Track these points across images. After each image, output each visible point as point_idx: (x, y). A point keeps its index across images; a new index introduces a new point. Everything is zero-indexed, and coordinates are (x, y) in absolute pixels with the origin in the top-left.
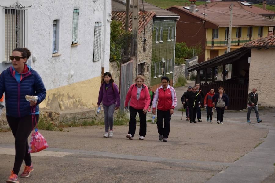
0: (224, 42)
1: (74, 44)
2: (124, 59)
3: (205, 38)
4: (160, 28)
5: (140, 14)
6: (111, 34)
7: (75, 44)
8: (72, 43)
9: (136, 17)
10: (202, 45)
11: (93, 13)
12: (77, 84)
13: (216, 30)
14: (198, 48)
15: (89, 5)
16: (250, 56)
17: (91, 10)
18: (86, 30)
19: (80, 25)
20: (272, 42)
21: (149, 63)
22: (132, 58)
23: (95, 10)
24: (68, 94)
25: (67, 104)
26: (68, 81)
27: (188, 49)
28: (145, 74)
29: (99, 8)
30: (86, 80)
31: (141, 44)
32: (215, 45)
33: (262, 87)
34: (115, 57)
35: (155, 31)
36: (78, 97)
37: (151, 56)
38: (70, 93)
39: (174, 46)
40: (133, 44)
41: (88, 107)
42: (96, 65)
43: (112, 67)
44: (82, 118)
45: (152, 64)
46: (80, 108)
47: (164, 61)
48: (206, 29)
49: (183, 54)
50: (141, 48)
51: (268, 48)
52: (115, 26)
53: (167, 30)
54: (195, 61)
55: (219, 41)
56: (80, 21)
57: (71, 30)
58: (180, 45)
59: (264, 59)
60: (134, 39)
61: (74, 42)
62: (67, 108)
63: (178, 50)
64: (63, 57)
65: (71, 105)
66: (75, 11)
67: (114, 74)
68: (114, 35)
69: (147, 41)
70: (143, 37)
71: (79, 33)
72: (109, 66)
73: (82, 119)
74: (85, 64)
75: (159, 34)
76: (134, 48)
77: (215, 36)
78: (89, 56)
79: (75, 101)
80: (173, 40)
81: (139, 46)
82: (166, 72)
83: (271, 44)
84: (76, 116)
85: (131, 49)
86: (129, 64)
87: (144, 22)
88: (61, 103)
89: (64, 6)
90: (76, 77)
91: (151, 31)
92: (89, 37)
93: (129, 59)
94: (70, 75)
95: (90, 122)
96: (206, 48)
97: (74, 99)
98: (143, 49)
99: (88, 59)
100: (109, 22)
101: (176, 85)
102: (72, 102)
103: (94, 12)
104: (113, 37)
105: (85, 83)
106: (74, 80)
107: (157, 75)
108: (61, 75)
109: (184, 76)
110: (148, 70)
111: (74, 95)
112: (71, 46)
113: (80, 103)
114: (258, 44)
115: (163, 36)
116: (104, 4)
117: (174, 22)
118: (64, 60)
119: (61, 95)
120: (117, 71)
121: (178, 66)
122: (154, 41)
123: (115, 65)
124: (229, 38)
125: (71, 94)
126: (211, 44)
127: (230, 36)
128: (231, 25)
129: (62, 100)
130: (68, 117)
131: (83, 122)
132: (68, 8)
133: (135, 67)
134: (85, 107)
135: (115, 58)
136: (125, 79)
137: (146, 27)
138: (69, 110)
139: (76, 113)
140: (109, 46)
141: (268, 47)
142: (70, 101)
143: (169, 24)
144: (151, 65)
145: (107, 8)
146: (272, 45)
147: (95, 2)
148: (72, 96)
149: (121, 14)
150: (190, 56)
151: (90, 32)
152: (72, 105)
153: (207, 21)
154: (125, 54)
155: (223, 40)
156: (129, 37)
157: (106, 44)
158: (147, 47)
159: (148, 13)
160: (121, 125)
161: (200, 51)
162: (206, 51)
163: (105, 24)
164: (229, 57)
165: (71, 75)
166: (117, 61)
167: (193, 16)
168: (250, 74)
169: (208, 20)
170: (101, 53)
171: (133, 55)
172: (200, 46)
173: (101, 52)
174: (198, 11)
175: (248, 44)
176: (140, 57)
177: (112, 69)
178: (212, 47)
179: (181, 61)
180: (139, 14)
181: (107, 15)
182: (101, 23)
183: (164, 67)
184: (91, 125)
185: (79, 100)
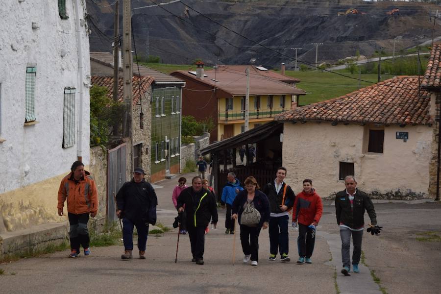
0: (240, 115)
1: (28, 122)
2: (113, 141)
3: (217, 110)
4: (161, 97)
5: (134, 80)
6: (91, 105)
7: (30, 122)
8: (24, 121)
9: (128, 81)
10: (214, 119)
11: (60, 74)
12: (35, 186)
13: (230, 100)
14: (209, 123)
15: (53, 62)
16: (283, 133)
17: (57, 69)
18: (49, 100)
19: (38, 92)
20: (310, 113)
21: (148, 144)
22: (124, 140)
23: (63, 69)
24: (21, 202)
25: (19, 219)
26: (19, 181)
27: (197, 124)
28: (143, 158)
29: (70, 66)
30: (51, 179)
31: (137, 119)
32: (229, 118)
33: (299, 173)
34: (99, 139)
35: (155, 102)
36: (39, 206)
37: (150, 134)
38: (23, 202)
39: (180, 121)
40: (126, 119)
41: (55, 220)
42: (69, 153)
43: (94, 155)
44: (45, 240)
45: (152, 144)
46: (43, 223)
47: (167, 141)
48: (217, 99)
49: (191, 131)
50: (137, 124)
51: (306, 122)
52: (97, 93)
53: (171, 101)
54: (206, 139)
55: (234, 113)
56: (39, 85)
57: (22, 100)
58: (187, 119)
59: (301, 136)
60: (127, 113)
61: (29, 119)
62: (18, 226)
63: (184, 126)
64: (11, 143)
65: (25, 220)
66: (30, 70)
67: (97, 165)
68: (96, 107)
69: (144, 115)
70: (139, 110)
71: (36, 104)
72: (89, 154)
73: (44, 243)
74: (49, 152)
75: (160, 105)
76: (127, 126)
77: (229, 107)
78: (56, 140)
79: (33, 212)
80: (178, 113)
81: (134, 122)
82: (171, 154)
83: (309, 117)
84: (34, 239)
85: (123, 127)
86: (120, 148)
87: (140, 90)
88: (8, 219)
89: (8, 62)
90: (34, 175)
91: (149, 102)
92: (56, 111)
93: (120, 141)
94: (24, 172)
95: (59, 245)
96: (219, 122)
97: (32, 209)
98: (139, 125)
99: (54, 145)
100: (87, 87)
101: (184, 170)
102: (28, 215)
103: (61, 72)
104: (95, 110)
105: (50, 183)
106: (31, 180)
107: (159, 159)
108: (7, 173)
109: (194, 159)
110: (147, 153)
111: (30, 204)
112: (23, 125)
113: (42, 216)
114: (292, 117)
115: (165, 108)
116: (79, 60)
117: (178, 90)
118: (12, 148)
119: (8, 206)
120: (103, 160)
121: (185, 147)
122: (153, 115)
123: (99, 152)
124: (246, 109)
125: (25, 202)
126: (225, 118)
127: (247, 107)
128: (249, 93)
129: (9, 214)
130: (20, 241)
131: (47, 247)
132: (15, 64)
133: (130, 152)
134: (52, 221)
135: (99, 142)
136: (115, 171)
137: (142, 97)
138: (22, 229)
139: (33, 234)
140: (89, 124)
141: (305, 120)
142: (24, 213)
143: (173, 92)
144: (150, 147)
145: (83, 66)
146: (311, 118)
147: (64, 57)
148: (28, 205)
149: (108, 80)
150: (200, 133)
151: (56, 102)
152: (27, 220)
153: (219, 89)
154: (115, 134)
155: (239, 112)
156: (119, 109)
157: (83, 121)
158: (145, 123)
159: (145, 78)
160: (110, 244)
161: (211, 126)
162: (219, 127)
163: (81, 90)
164: (255, 134)
165: (26, 172)
166: (102, 145)
167: (202, 82)
168: (283, 157)
169: (220, 87)
170: (76, 135)
171: (126, 136)
172: (211, 121)
173: (76, 132)
174: (207, 76)
175: (279, 117)
176: (136, 137)
177: (95, 158)
178: (226, 120)
179: (189, 140)
180: (132, 80)
181: (84, 77)
182: (74, 89)
183: (168, 149)
184: (60, 251)
185: (39, 211)
